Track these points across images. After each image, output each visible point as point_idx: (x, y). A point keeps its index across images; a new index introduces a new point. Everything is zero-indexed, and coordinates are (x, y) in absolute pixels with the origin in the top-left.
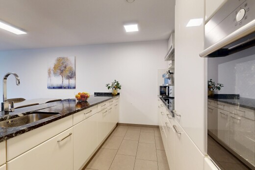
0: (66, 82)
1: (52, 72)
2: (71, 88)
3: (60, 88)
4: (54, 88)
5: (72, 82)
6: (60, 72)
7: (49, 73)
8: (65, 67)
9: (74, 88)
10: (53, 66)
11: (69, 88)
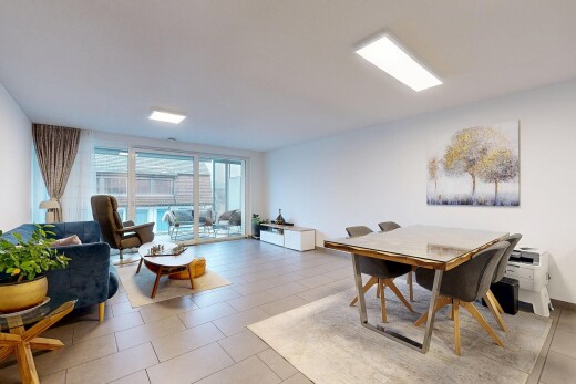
0: (486, 189)
1: (440, 167)
2: (502, 205)
3: (467, 203)
4: (445, 203)
5: (506, 188)
6: (465, 164)
7: (433, 169)
8: (484, 152)
9: (516, 204)
10: (445, 153)
11: (496, 203)
